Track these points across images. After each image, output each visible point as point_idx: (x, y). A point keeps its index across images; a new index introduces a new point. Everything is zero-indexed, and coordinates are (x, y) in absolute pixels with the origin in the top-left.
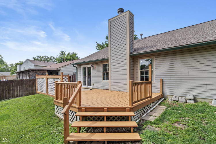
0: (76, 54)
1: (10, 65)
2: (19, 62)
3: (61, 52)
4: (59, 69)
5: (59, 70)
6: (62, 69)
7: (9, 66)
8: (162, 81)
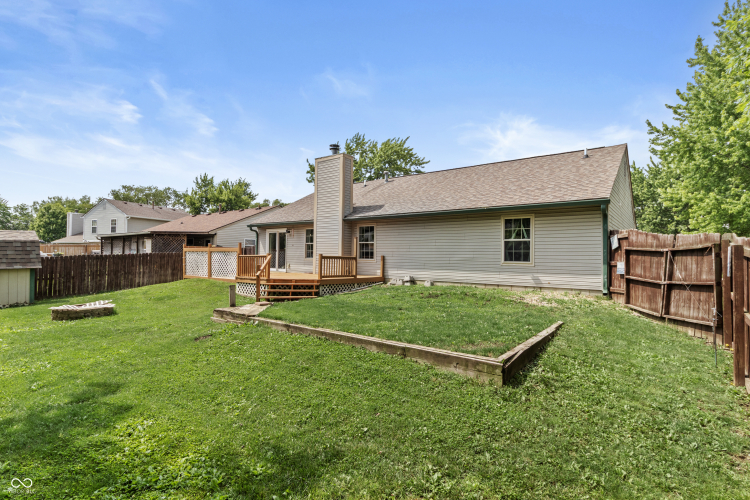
0: (247, 185)
1: (15, 208)
2: (46, 200)
3: (200, 181)
4: (213, 233)
5: (213, 236)
6: (219, 232)
7: (11, 211)
8: (383, 258)
